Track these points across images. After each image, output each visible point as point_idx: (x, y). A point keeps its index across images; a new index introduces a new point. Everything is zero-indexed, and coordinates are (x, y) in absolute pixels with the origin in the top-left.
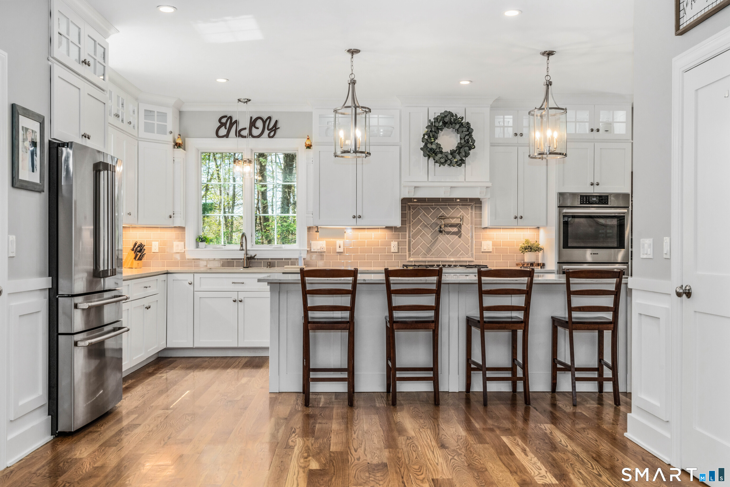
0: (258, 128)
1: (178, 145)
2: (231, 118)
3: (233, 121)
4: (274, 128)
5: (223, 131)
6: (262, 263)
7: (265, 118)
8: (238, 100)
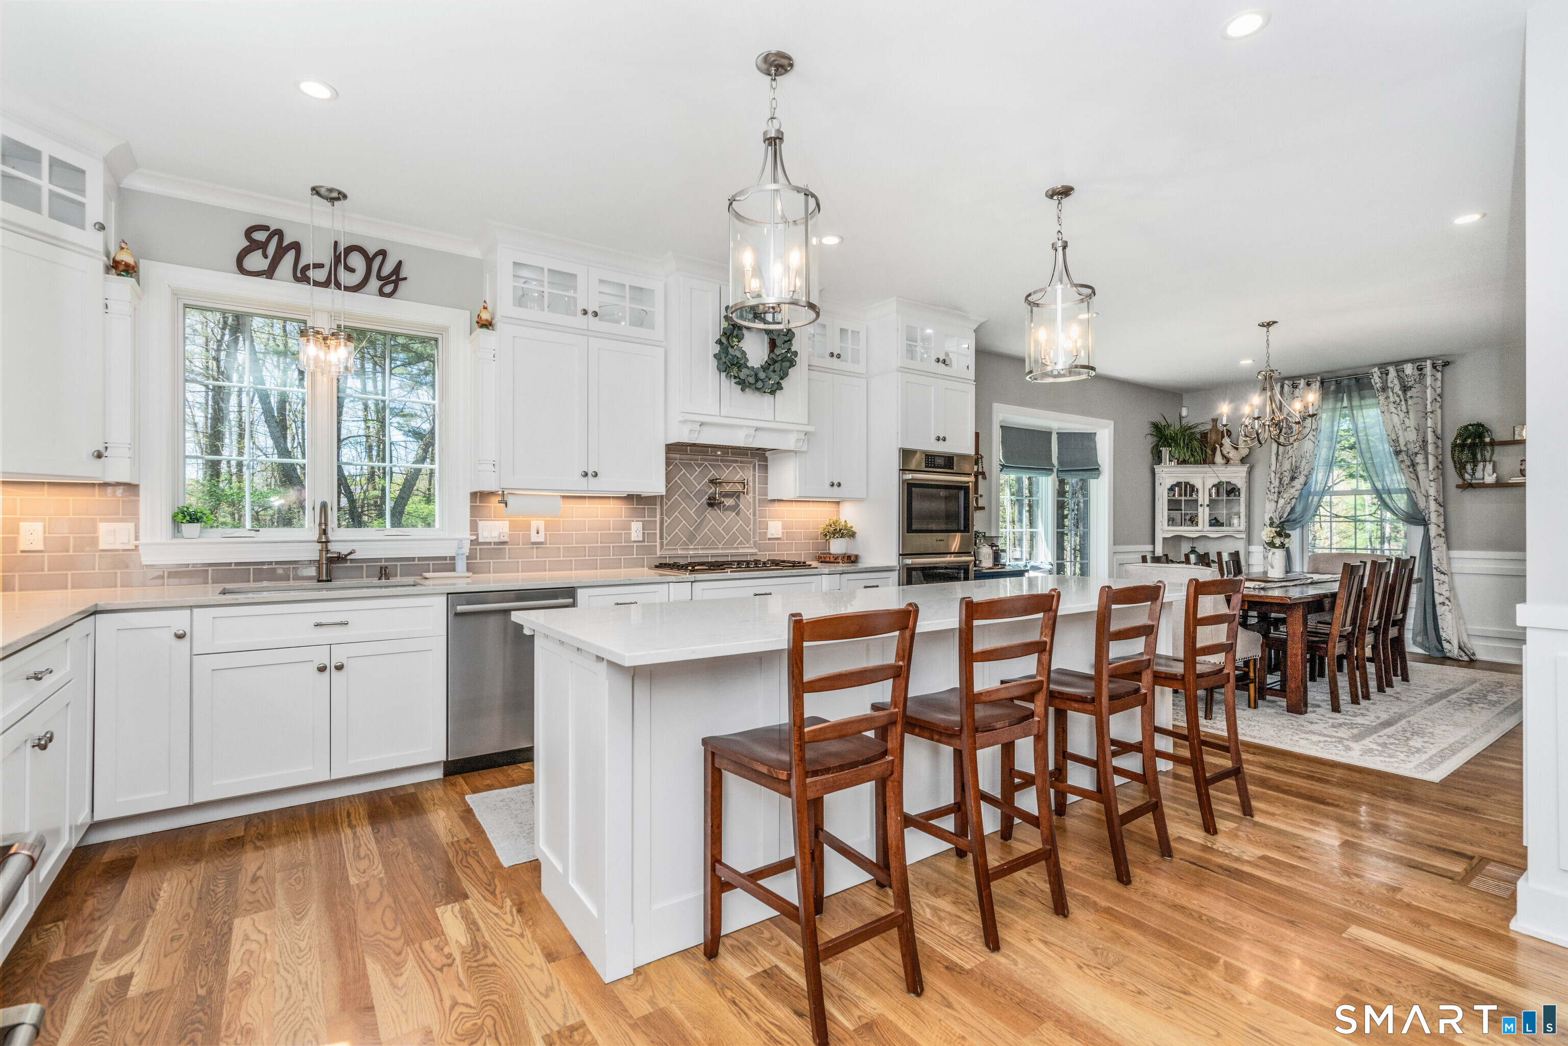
0: (352, 270)
1: (122, 267)
2: (279, 233)
3: (285, 244)
4: (394, 278)
5: (256, 261)
6: (365, 568)
7: (371, 251)
8: (313, 189)
